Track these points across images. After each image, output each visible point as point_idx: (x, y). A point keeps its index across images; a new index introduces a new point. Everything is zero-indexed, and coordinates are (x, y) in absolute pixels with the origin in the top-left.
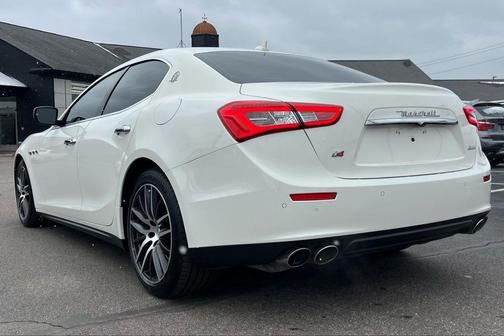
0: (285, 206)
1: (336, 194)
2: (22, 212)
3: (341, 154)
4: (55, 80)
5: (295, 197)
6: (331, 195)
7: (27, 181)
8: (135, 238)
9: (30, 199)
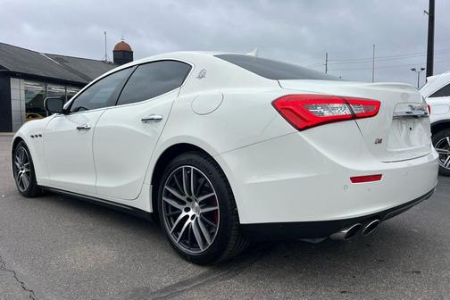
0: (346, 187)
1: (381, 175)
2: (22, 184)
3: (380, 141)
4: (12, 79)
5: (354, 180)
6: (378, 177)
7: (28, 159)
8: (168, 212)
9: (31, 174)
